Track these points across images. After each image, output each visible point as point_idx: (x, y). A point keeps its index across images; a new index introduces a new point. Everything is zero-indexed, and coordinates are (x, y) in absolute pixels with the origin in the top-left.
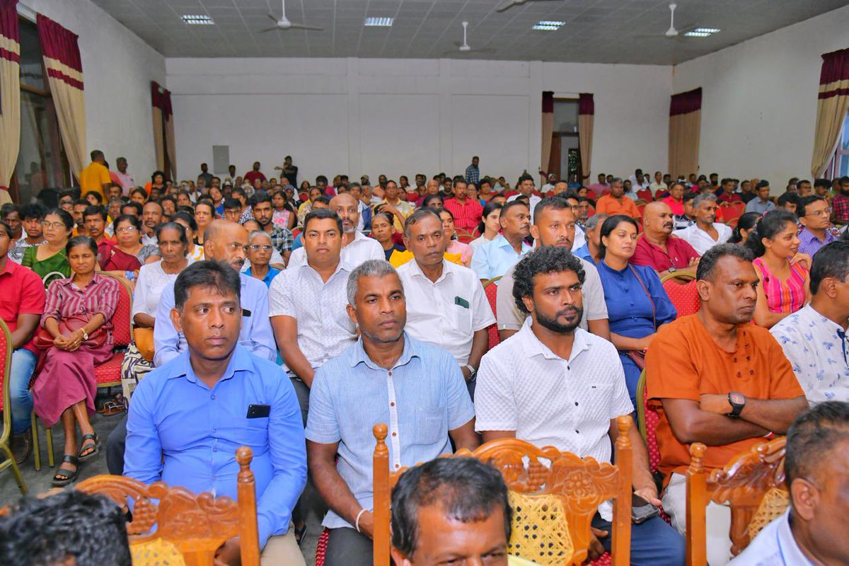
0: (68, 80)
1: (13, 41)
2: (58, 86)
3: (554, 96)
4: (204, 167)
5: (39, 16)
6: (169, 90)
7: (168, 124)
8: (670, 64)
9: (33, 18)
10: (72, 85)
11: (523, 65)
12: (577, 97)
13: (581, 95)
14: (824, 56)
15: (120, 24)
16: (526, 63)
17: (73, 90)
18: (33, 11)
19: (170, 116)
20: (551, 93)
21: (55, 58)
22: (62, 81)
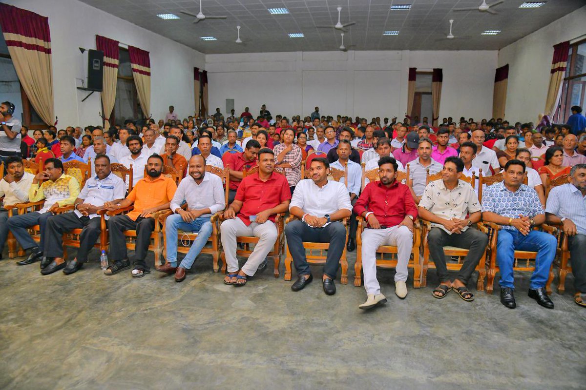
0: (142, 72)
1: (116, 60)
2: (137, 76)
3: (417, 70)
4: (218, 110)
5: (129, 46)
6: (206, 70)
7: (204, 89)
8: (496, 50)
9: (127, 47)
10: (144, 74)
11: (398, 53)
12: (432, 71)
13: (434, 69)
14: (554, 46)
15: (176, 42)
16: (400, 52)
17: (144, 76)
18: (127, 45)
19: (206, 84)
20: (415, 69)
21: (136, 63)
22: (138, 73)
